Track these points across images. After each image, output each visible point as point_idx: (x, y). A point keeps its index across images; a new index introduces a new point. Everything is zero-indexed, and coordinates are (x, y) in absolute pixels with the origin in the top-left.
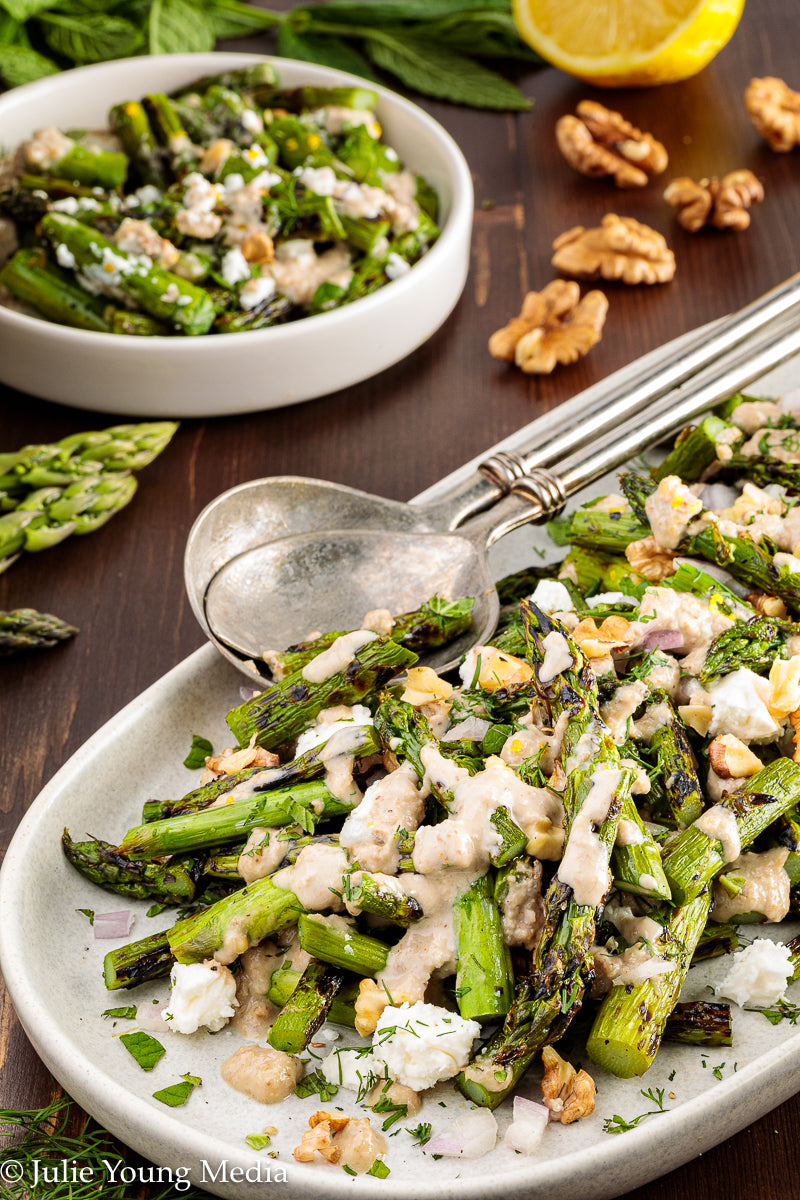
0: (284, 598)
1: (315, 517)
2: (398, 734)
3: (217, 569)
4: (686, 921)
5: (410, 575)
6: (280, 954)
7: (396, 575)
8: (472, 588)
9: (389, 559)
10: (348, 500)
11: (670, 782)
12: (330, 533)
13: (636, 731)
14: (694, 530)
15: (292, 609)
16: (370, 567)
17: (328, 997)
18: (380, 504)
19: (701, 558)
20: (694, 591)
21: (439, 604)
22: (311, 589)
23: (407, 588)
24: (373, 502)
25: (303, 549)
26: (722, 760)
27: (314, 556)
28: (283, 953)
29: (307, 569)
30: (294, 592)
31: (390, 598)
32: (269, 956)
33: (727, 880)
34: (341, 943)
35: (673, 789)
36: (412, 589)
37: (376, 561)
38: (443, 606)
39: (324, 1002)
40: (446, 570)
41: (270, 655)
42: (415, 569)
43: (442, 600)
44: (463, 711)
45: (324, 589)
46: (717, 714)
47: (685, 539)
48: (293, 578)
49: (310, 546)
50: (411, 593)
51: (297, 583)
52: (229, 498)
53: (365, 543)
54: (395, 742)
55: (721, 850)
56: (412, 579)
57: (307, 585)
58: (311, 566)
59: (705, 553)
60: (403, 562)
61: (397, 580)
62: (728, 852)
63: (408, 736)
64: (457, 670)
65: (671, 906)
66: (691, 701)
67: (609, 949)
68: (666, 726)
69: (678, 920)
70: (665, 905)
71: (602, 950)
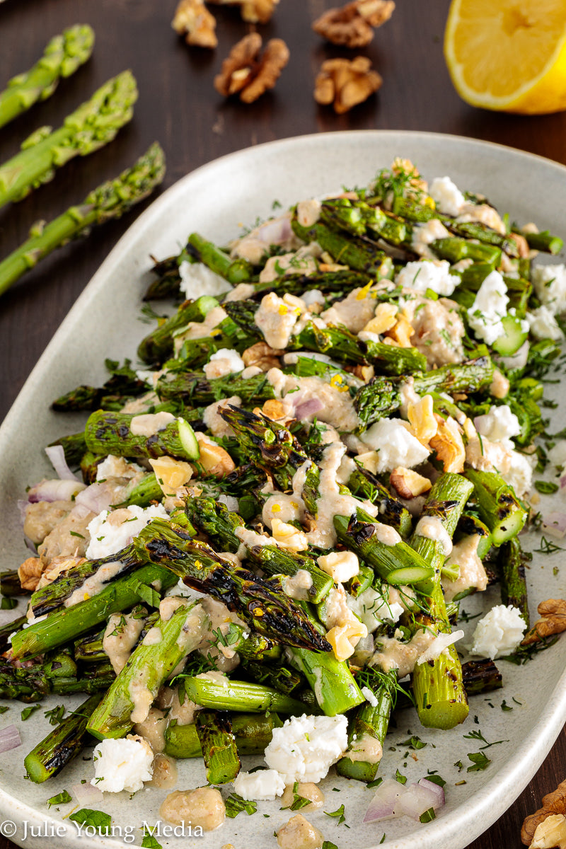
6: (166, 716)
11: (383, 509)
20: (317, 373)
26: (404, 486)
32: (160, 719)
33: (447, 569)
39: (233, 737)
55: (443, 549)
62: (447, 547)
65: (423, 596)
66: (359, 452)
67: (398, 639)
68: (355, 471)
69: (433, 606)
70: (419, 597)
71: (394, 640)
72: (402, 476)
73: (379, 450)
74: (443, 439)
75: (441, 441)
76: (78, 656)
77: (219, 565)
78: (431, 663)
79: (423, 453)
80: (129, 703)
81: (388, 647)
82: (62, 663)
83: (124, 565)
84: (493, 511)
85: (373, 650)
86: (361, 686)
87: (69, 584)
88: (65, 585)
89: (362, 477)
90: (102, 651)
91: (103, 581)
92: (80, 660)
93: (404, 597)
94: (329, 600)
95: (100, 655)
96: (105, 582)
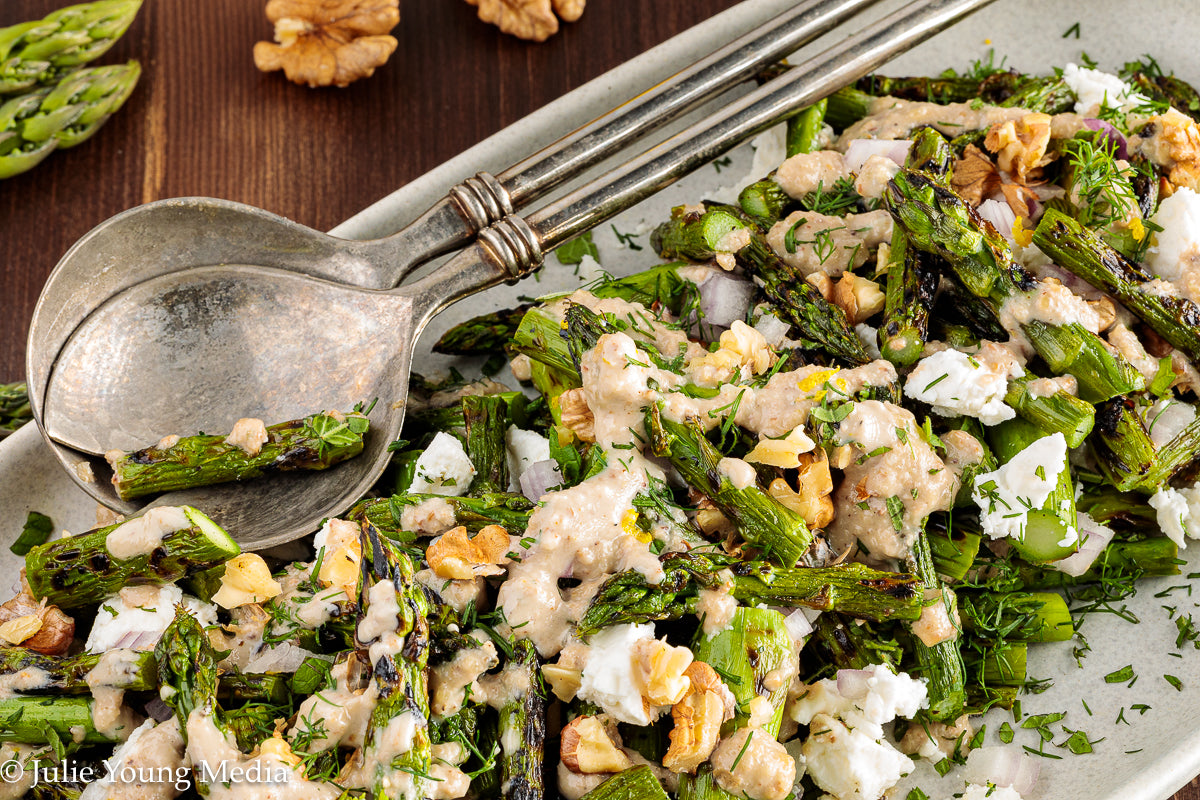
0: (168, 351)
1: (229, 244)
2: (173, 681)
3: (85, 315)
5: (327, 341)
7: (311, 338)
8: (384, 387)
9: (308, 313)
10: (272, 230)
12: (241, 269)
15: (176, 366)
16: (283, 320)
18: (311, 237)
21: (325, 424)
22: (206, 338)
23: (319, 359)
24: (302, 235)
25: (205, 286)
26: (572, 753)
27: (218, 296)
29: (207, 311)
30: (184, 342)
31: (296, 367)
36: (324, 359)
37: (291, 313)
38: (329, 427)
40: (368, 346)
41: (115, 456)
42: (334, 334)
43: (330, 418)
44: (286, 623)
45: (222, 341)
48: (187, 323)
49: (214, 283)
50: (321, 367)
51: (190, 330)
52: (111, 227)
53: (282, 288)
54: (166, 691)
56: (327, 347)
57: (202, 333)
58: (212, 308)
60: (322, 322)
61: (310, 343)
63: (184, 686)
64: (312, 536)
91: (16, 688)
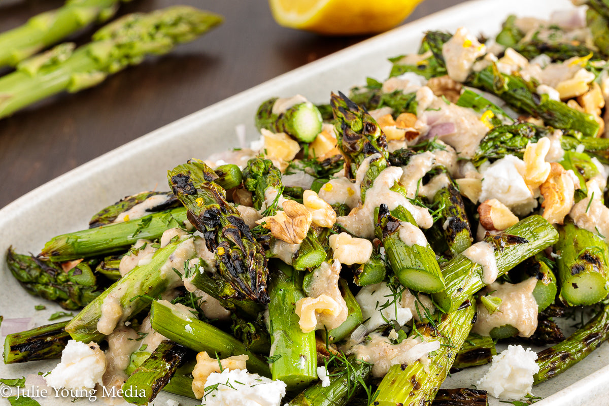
4: (453, 325)
6: (139, 340)
11: (446, 224)
13: (424, 191)
14: (478, 67)
17: (172, 365)
19: (483, 88)
20: (474, 107)
26: (489, 216)
28: (142, 338)
32: (131, 339)
33: (487, 300)
34: (182, 323)
35: (448, 228)
39: (168, 367)
46: (485, 186)
47: (472, 74)
55: (481, 274)
59: (486, 85)
62: (486, 274)
65: (441, 312)
66: (466, 177)
67: (391, 340)
68: (444, 188)
69: (446, 323)
70: (437, 312)
71: (386, 339)
72: (490, 207)
73: (483, 179)
74: (551, 186)
75: (549, 188)
76: (99, 268)
77: (218, 206)
78: (403, 367)
79: (525, 194)
80: (97, 311)
81: (374, 342)
82: (83, 271)
83: (169, 198)
84: (569, 265)
85: (360, 340)
86: (320, 364)
87: (123, 206)
88: (121, 207)
89: (447, 194)
90: (117, 270)
91: (147, 208)
92: (98, 272)
93: (419, 305)
94: (316, 273)
95: (115, 272)
96: (148, 210)
